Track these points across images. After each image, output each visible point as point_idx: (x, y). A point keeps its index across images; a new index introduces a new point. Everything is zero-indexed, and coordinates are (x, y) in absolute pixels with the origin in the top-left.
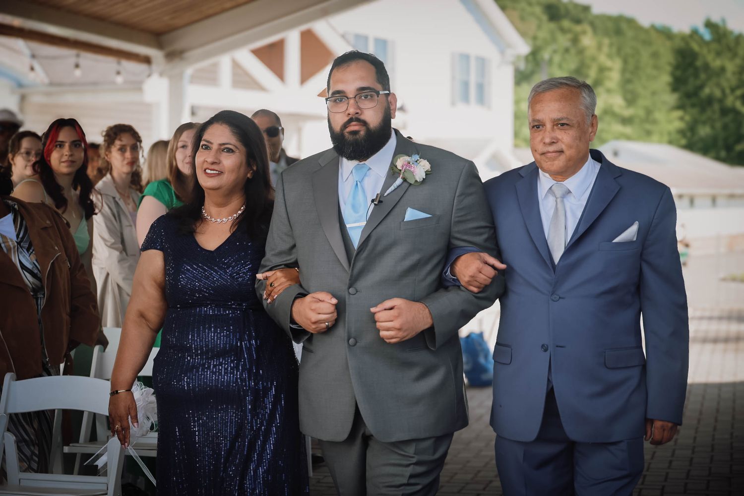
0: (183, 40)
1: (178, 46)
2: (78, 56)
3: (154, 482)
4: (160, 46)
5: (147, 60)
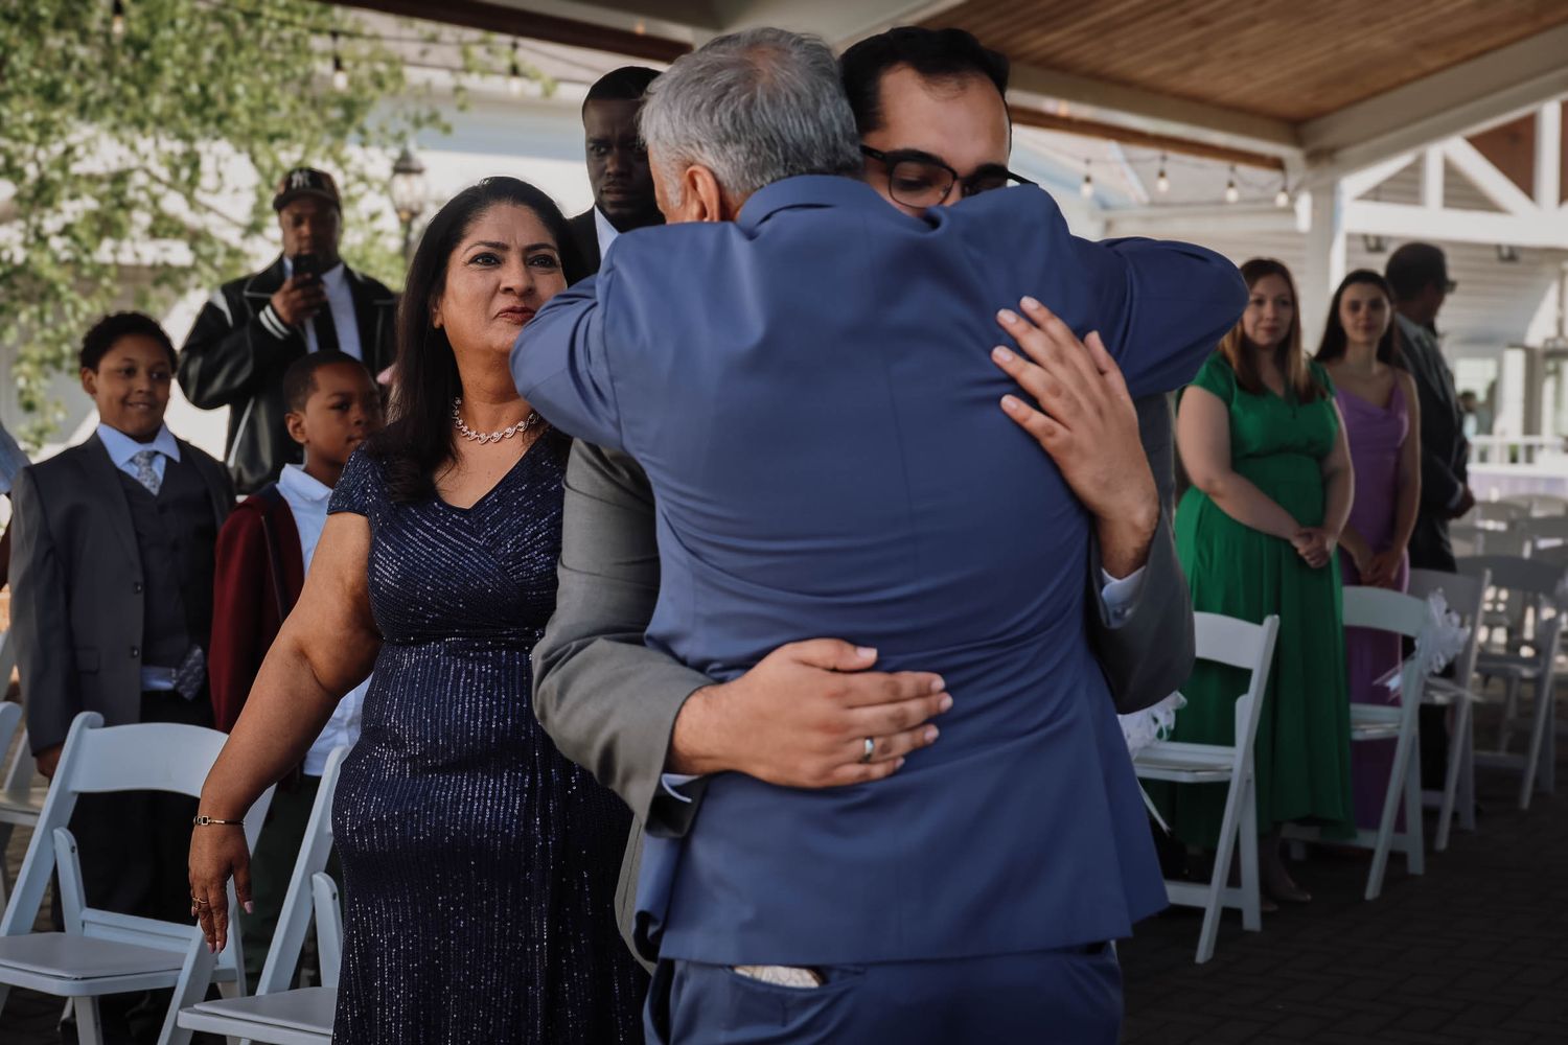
0: (1334, 132)
1: (1328, 140)
2: (1164, 159)
3: (1164, 826)
4: (1297, 140)
5: (1277, 164)
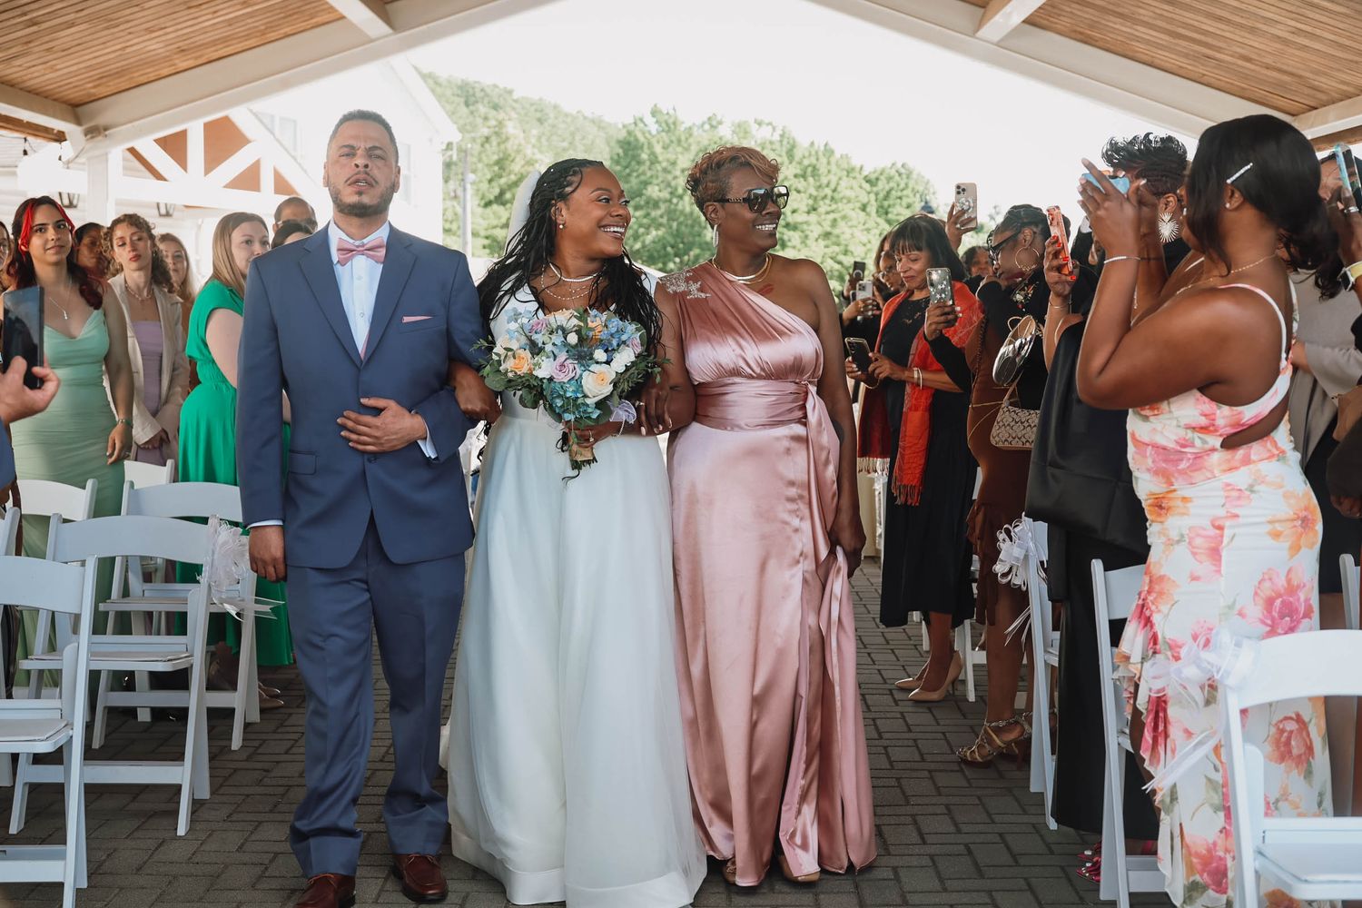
0: (108, 113)
1: (101, 120)
4: (78, 122)
5: (59, 138)
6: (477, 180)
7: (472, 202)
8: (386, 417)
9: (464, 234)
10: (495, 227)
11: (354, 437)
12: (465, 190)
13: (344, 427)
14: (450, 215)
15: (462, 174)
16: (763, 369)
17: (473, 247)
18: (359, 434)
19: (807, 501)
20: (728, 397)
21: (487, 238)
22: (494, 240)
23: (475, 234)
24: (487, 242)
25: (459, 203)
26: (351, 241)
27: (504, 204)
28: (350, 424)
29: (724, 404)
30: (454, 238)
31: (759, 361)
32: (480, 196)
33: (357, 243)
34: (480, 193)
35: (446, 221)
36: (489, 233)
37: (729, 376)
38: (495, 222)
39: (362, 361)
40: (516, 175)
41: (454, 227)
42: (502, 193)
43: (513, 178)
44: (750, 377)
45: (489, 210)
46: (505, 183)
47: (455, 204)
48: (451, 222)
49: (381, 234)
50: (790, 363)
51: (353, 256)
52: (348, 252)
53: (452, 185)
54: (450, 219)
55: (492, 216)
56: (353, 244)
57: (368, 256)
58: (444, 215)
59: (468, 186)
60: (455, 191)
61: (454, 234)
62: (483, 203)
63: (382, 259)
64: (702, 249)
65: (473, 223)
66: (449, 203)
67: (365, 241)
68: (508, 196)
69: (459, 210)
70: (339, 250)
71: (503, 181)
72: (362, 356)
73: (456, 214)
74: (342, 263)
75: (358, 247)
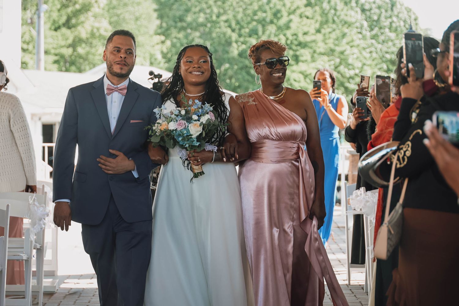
6: (49, 9)
7: (44, 26)
8: (119, 159)
9: (38, 53)
10: (62, 47)
11: (103, 167)
12: (39, 17)
13: (100, 163)
14: (27, 37)
15: (37, 5)
16: (278, 136)
17: (45, 62)
18: (106, 166)
19: (298, 194)
20: (263, 149)
21: (56, 55)
22: (62, 56)
23: (46, 52)
24: (56, 58)
25: (34, 28)
26: (113, 85)
27: (69, 28)
28: (102, 161)
29: (261, 152)
30: (30, 55)
31: (276, 132)
32: (51, 21)
33: (115, 86)
34: (52, 19)
35: (24, 42)
36: (57, 51)
37: (264, 139)
38: (63, 43)
39: (112, 136)
40: (79, 5)
41: (30, 47)
42: (69, 19)
43: (78, 7)
44: (273, 140)
45: (58, 33)
46: (72, 12)
47: (31, 29)
48: (28, 44)
49: (125, 83)
50: (290, 134)
51: (113, 92)
52: (111, 90)
53: (29, 14)
54: (27, 40)
55: (60, 38)
56: (113, 87)
57: (119, 92)
58: (22, 37)
59: (42, 15)
60: (31, 19)
61: (30, 53)
62: (53, 28)
63: (125, 94)
64: (230, 63)
65: (45, 43)
66: (26, 28)
67: (119, 86)
68: (74, 21)
69: (34, 33)
70: (107, 89)
71: (70, 10)
72: (113, 134)
73: (32, 37)
74: (108, 94)
75: (115, 88)
